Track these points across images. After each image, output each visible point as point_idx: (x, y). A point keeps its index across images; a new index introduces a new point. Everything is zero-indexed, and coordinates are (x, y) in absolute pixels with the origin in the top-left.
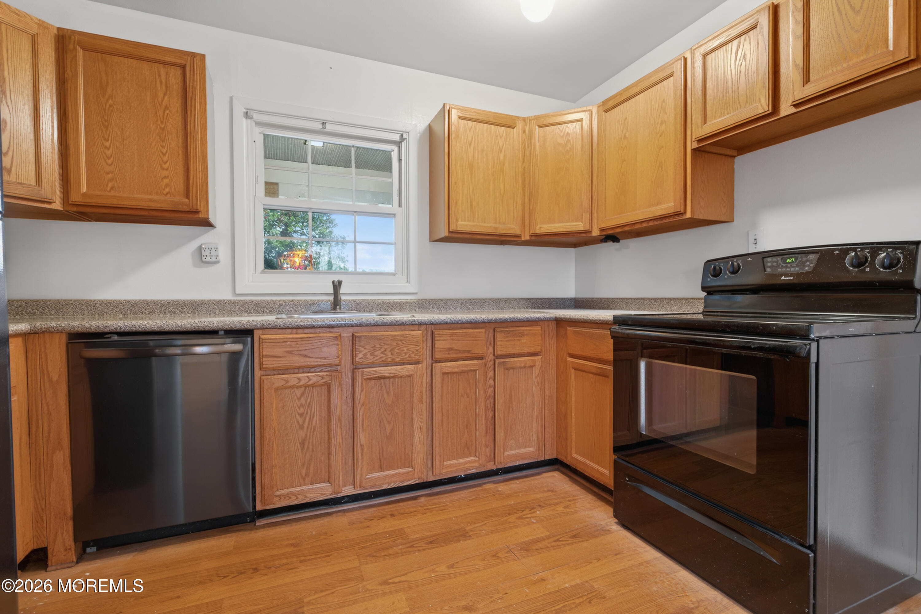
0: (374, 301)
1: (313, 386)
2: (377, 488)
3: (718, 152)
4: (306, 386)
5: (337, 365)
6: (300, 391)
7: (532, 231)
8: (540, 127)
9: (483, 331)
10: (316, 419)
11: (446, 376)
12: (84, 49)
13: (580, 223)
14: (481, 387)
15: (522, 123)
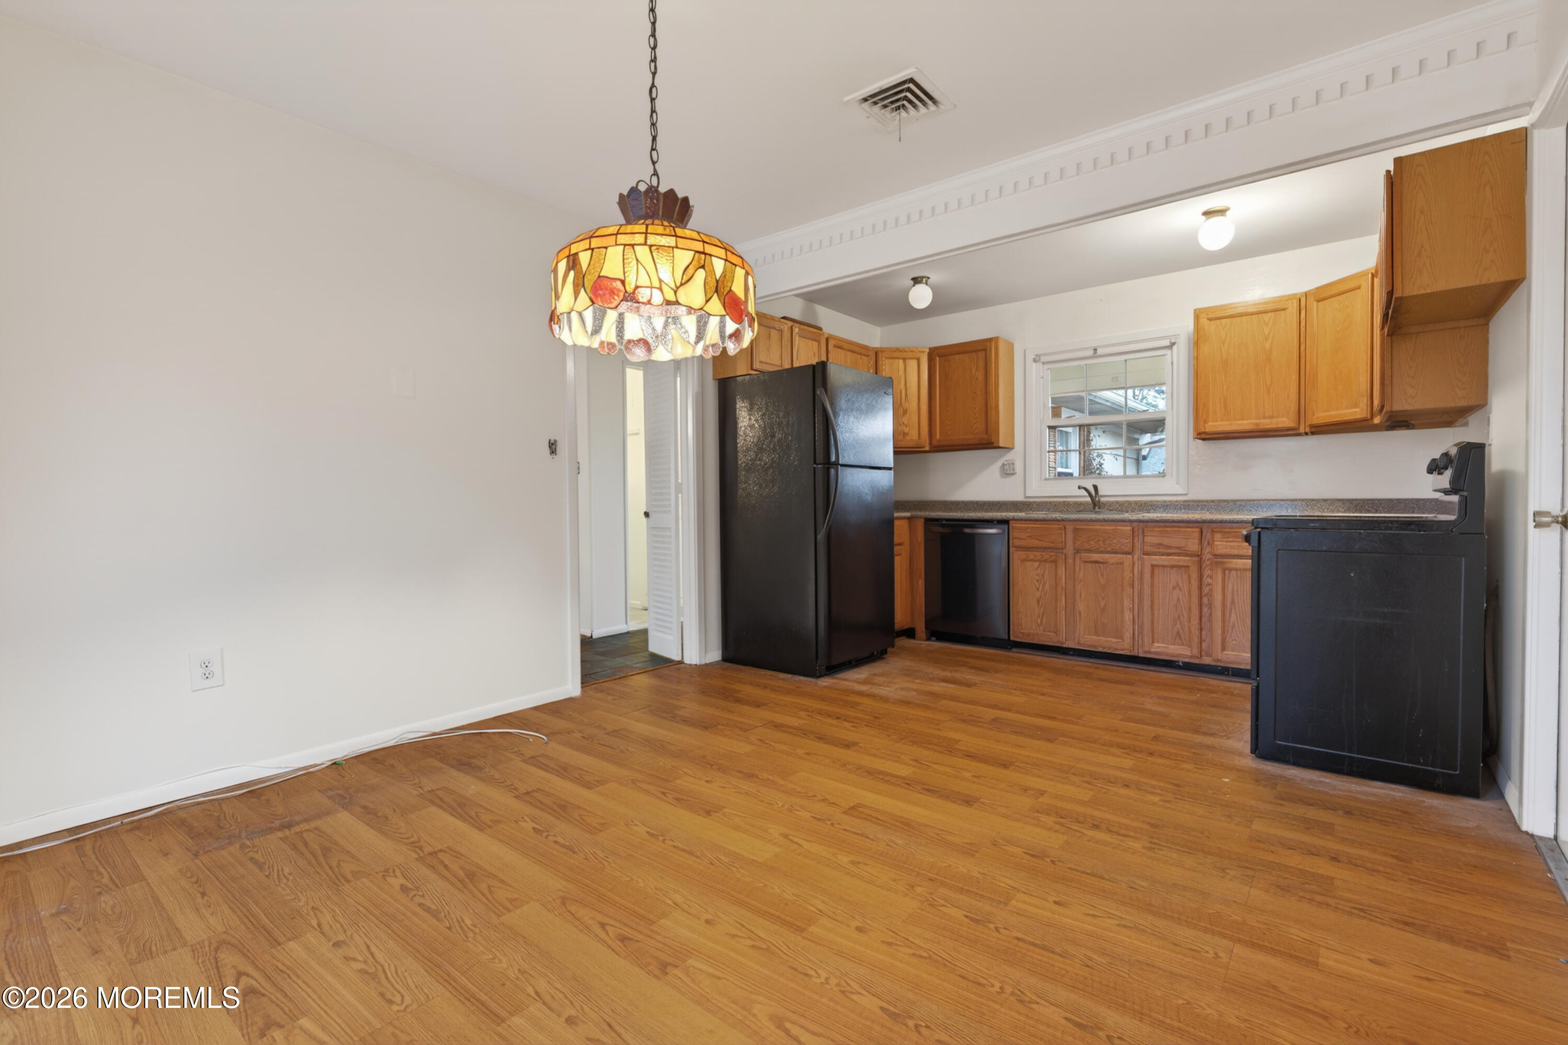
1: (1045, 560)
4: (1040, 561)
5: (1063, 549)
6: (1036, 564)
7: (1309, 422)
8: (1318, 301)
9: (1197, 530)
10: (1047, 586)
11: (1156, 569)
12: (939, 357)
13: (1358, 410)
14: (1195, 583)
15: (1300, 300)
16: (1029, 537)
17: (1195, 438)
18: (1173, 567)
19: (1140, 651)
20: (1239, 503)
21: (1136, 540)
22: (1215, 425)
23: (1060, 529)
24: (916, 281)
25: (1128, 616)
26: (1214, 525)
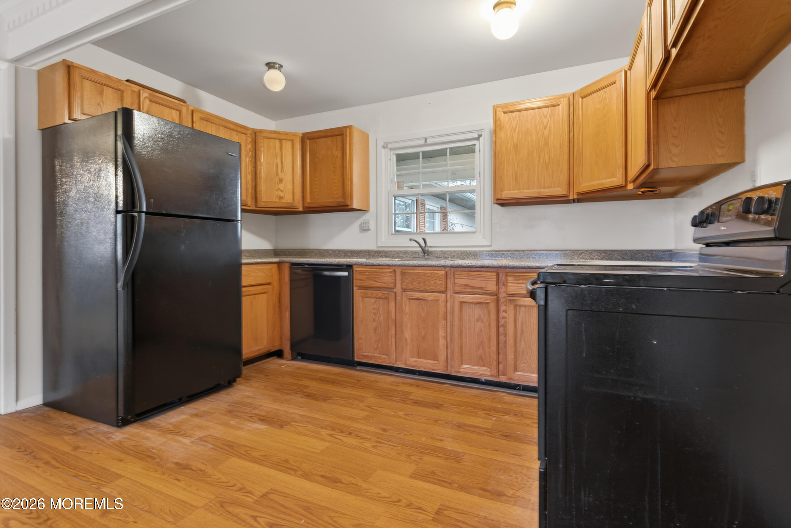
0: (455, 252)
1: (380, 298)
2: (417, 368)
3: (695, 92)
4: (377, 298)
5: (393, 288)
6: (373, 300)
7: (577, 190)
8: (583, 98)
9: (494, 274)
10: (381, 318)
11: (464, 305)
12: (309, 140)
13: (615, 179)
14: (493, 317)
15: (569, 98)
16: (368, 278)
17: (494, 203)
18: (476, 303)
19: (453, 370)
20: (526, 252)
21: (448, 281)
22: (508, 194)
23: (391, 272)
24: (270, 65)
25: (442, 342)
26: (508, 270)
